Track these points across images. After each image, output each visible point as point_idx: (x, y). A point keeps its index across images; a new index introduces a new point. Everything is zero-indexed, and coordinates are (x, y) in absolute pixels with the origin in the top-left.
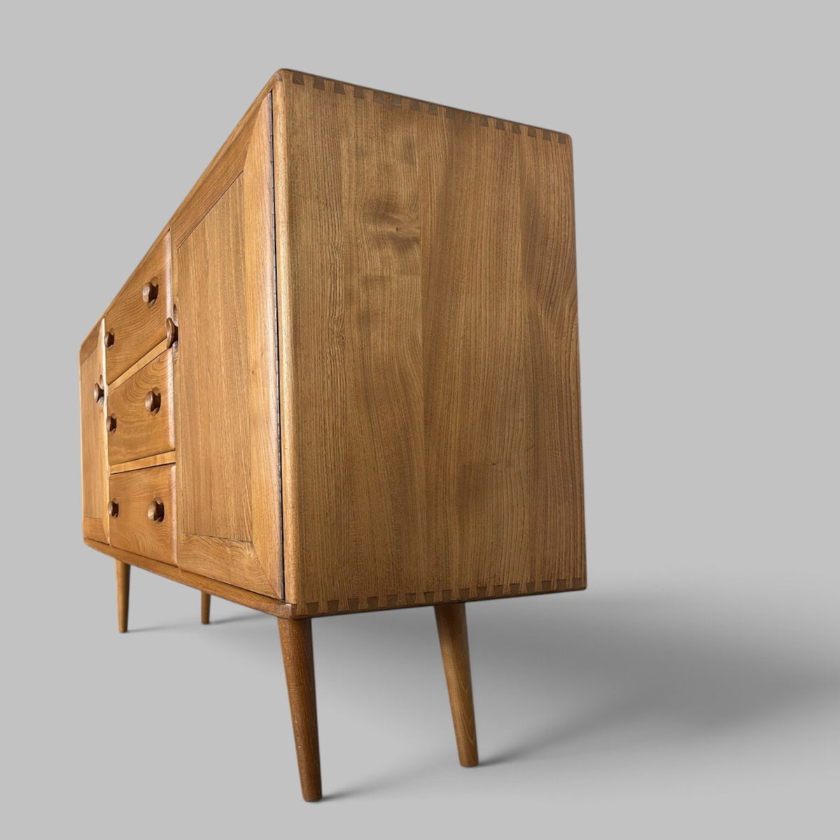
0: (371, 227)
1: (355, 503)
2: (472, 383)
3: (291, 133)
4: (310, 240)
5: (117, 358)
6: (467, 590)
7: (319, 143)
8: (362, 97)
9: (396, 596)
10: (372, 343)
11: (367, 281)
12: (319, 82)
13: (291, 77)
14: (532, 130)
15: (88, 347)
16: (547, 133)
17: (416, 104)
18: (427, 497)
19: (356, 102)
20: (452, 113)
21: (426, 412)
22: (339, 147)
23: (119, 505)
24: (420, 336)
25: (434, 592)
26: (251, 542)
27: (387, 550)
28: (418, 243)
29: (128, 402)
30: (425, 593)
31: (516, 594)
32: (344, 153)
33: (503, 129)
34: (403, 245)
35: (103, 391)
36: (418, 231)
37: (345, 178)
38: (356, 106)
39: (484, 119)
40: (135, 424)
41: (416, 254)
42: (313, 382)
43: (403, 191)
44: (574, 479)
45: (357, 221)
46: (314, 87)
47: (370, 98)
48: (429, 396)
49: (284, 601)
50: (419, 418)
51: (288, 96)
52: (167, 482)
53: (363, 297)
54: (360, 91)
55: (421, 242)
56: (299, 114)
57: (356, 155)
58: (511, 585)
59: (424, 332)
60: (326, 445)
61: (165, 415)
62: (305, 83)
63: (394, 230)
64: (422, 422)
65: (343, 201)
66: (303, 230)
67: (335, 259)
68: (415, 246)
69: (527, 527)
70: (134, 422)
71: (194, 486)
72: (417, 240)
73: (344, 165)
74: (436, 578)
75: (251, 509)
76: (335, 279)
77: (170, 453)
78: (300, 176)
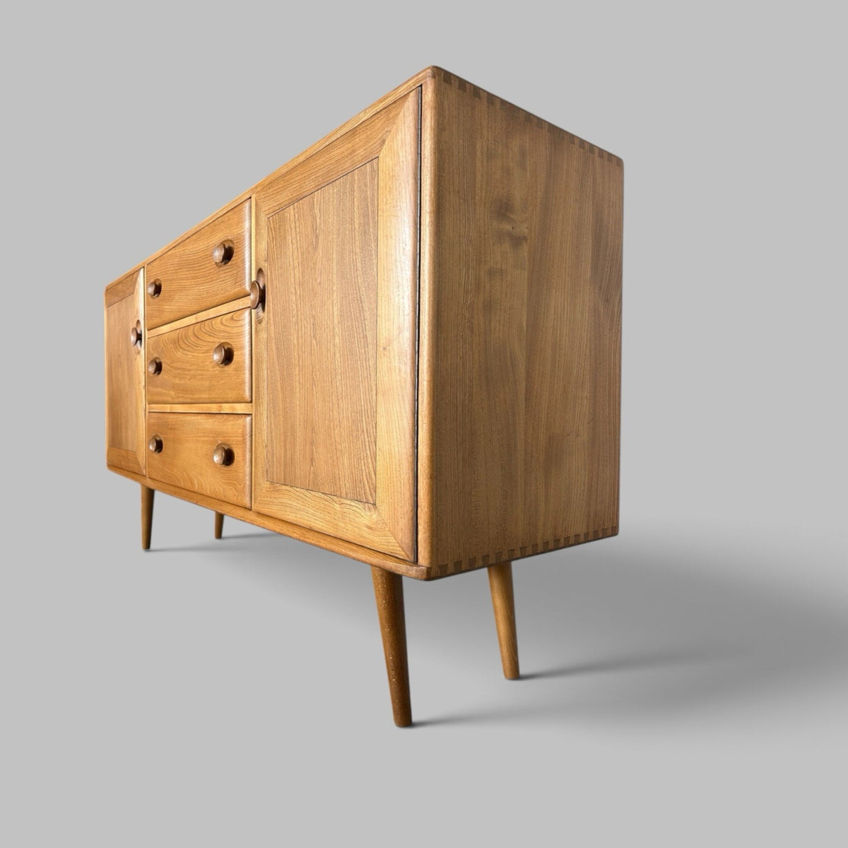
0: (495, 224)
1: (476, 473)
2: (557, 366)
3: (440, 129)
4: (451, 231)
5: (166, 307)
6: (547, 543)
7: (461, 142)
8: (493, 104)
9: (502, 552)
10: (493, 328)
11: (491, 273)
12: (463, 84)
13: (442, 75)
14: (601, 152)
15: (118, 292)
16: (610, 155)
17: (529, 117)
18: (525, 464)
19: (488, 107)
20: (553, 129)
21: (526, 391)
22: (475, 147)
23: (164, 442)
24: (525, 324)
25: (526, 547)
26: (374, 504)
27: (497, 513)
28: (526, 241)
29: (181, 350)
30: (521, 548)
31: (577, 543)
32: (479, 153)
33: (584, 148)
34: (517, 241)
35: (141, 335)
36: (526, 230)
37: (479, 177)
38: (488, 112)
39: (572, 136)
40: (192, 372)
41: (525, 251)
42: (449, 362)
43: (518, 194)
44: (615, 446)
45: (486, 218)
46: (459, 89)
47: (498, 105)
48: (529, 376)
49: (416, 562)
50: (522, 396)
51: (438, 92)
52: (240, 431)
53: (488, 287)
54: (491, 98)
55: (528, 241)
56: (447, 112)
57: (487, 157)
58: (575, 536)
59: (528, 320)
60: (457, 420)
61: (239, 369)
62: (453, 82)
63: (511, 229)
64: (524, 400)
65: (477, 198)
66: (447, 222)
67: (469, 251)
68: (524, 244)
69: (586, 487)
70: (190, 370)
71: (285, 441)
72: (525, 239)
73: (478, 164)
74: (528, 535)
75: (375, 474)
76: (468, 269)
77: (243, 404)
78: (446, 171)
